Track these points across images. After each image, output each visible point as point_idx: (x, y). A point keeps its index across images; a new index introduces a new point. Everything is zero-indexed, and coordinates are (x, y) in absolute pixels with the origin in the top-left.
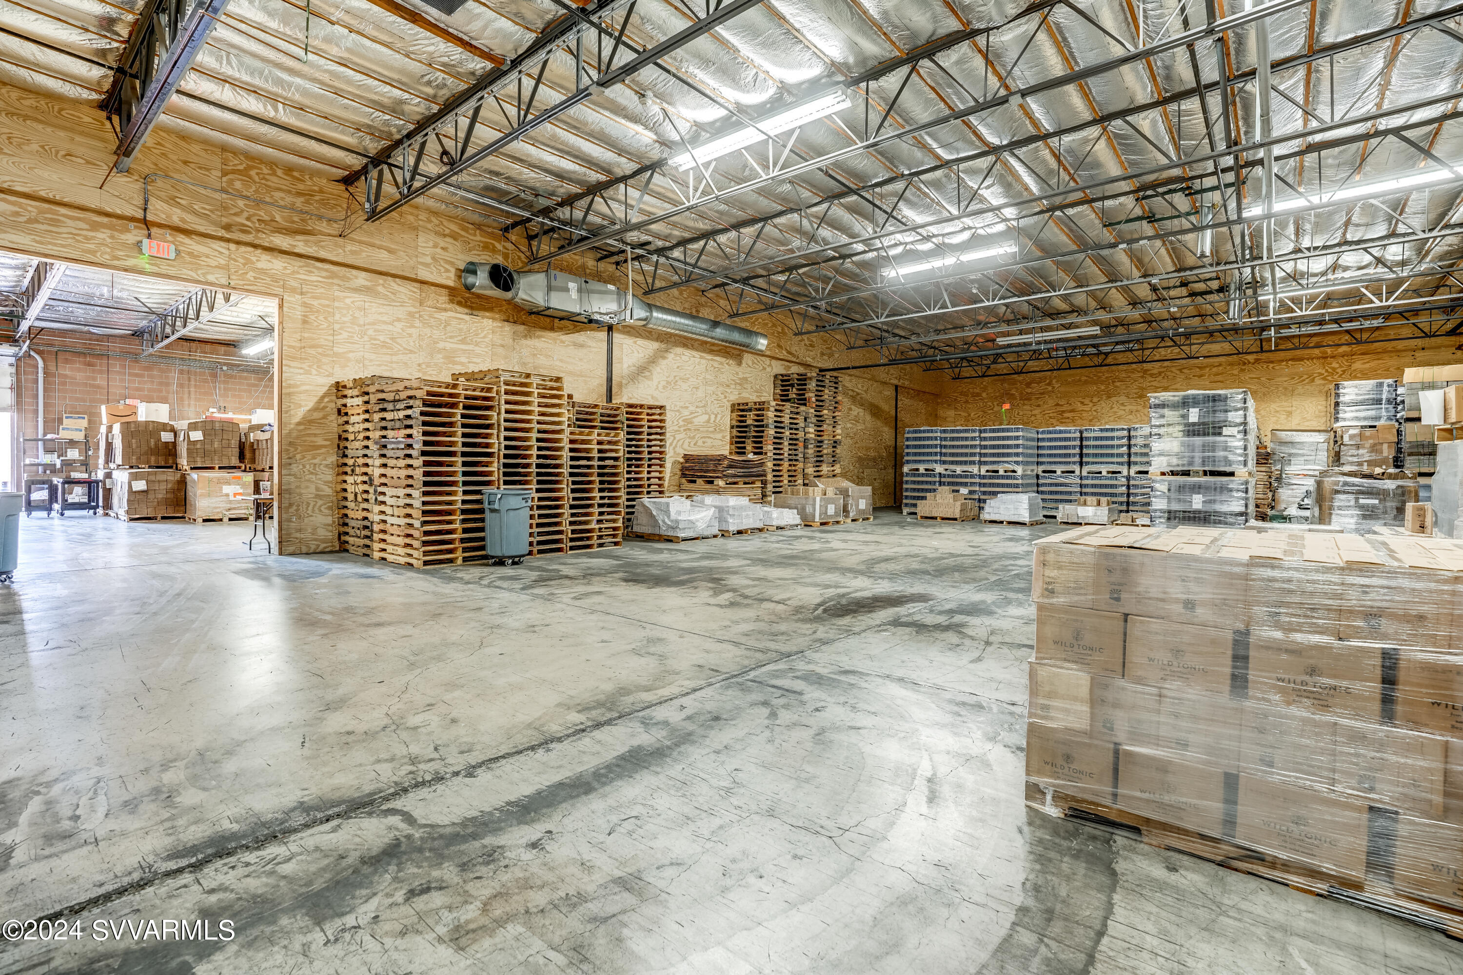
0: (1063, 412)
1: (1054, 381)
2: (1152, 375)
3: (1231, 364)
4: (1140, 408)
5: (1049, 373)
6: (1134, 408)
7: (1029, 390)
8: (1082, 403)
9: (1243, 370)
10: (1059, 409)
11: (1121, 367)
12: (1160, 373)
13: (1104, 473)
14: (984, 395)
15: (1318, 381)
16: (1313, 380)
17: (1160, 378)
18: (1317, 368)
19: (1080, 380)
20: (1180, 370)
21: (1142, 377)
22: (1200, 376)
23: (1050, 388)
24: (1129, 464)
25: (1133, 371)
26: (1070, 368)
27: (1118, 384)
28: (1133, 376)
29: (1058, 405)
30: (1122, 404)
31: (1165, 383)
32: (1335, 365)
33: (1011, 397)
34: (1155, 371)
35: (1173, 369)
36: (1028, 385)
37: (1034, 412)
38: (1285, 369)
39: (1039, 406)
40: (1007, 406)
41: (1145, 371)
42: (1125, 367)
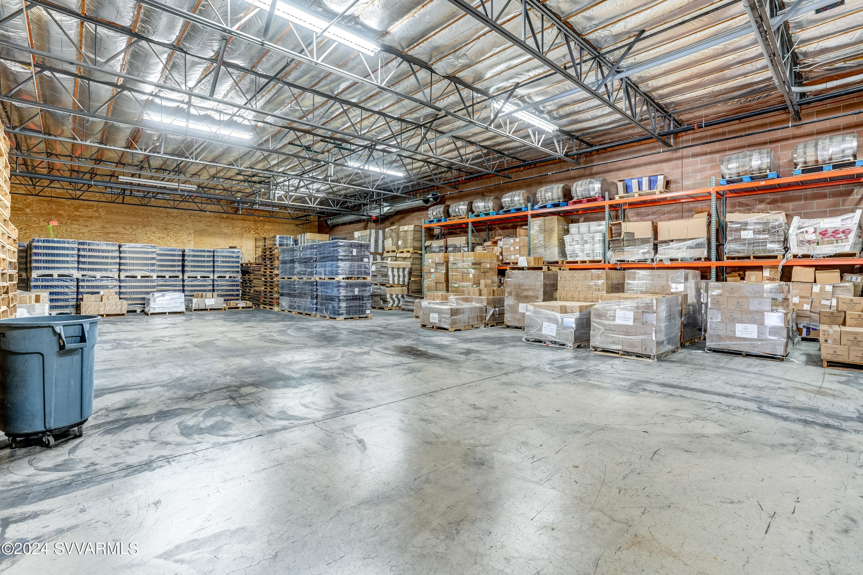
0: (109, 233)
1: (101, 210)
2: (172, 217)
3: (215, 217)
4: (165, 236)
5: (96, 203)
6: (162, 236)
7: (77, 213)
8: (124, 228)
9: (221, 221)
10: (105, 230)
11: (152, 208)
12: (178, 216)
13: (199, 278)
14: (28, 210)
15: (252, 232)
16: (250, 231)
17: (178, 219)
18: (252, 225)
19: (122, 212)
20: (189, 216)
21: (167, 217)
22: (200, 221)
23: (97, 214)
24: (214, 272)
25: (161, 212)
26: (123, 203)
27: (151, 219)
28: (161, 215)
29: (103, 227)
30: (153, 232)
31: (180, 222)
32: (258, 225)
33: (58, 216)
34: (175, 215)
35: (186, 215)
36: (76, 209)
37: (82, 231)
38: (240, 224)
39: (86, 226)
40: (54, 223)
41: (168, 213)
42: (155, 209)
